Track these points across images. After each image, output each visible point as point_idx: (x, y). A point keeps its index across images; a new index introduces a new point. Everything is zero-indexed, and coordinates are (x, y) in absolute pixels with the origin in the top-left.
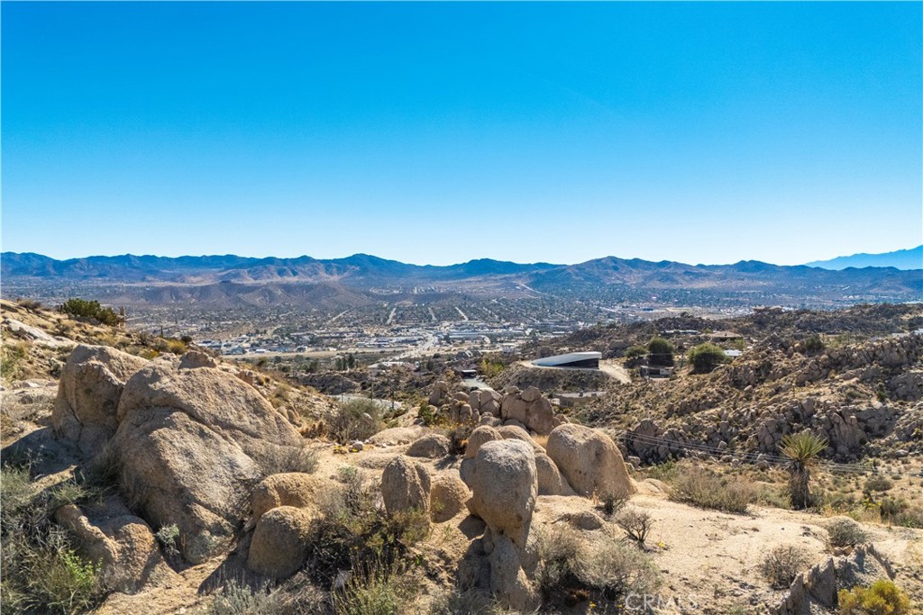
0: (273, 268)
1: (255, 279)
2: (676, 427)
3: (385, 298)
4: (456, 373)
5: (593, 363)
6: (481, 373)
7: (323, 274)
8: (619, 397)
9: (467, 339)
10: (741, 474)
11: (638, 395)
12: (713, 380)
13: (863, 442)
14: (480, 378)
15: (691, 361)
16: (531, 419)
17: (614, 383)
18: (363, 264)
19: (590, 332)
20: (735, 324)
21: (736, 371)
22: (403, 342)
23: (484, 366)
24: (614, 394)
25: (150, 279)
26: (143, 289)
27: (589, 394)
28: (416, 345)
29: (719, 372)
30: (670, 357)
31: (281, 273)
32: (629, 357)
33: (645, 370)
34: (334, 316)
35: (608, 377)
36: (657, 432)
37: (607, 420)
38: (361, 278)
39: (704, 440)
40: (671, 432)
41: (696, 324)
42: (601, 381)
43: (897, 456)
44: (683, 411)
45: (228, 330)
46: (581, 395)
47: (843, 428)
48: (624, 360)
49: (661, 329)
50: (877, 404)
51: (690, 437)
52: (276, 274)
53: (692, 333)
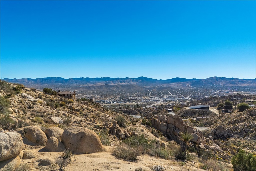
0: (118, 81)
1: (114, 84)
2: (230, 128)
3: (148, 89)
4: (166, 110)
5: (207, 108)
6: (173, 110)
7: (132, 82)
8: (214, 118)
9: (172, 101)
10: (250, 143)
11: (220, 118)
12: (244, 114)
14: (173, 112)
15: (238, 108)
16: (176, 124)
17: (213, 114)
18: (143, 79)
19: (208, 99)
20: (254, 97)
21: (251, 111)
22: (153, 101)
23: (174, 108)
24: (212, 117)
25: (88, 83)
26: (86, 86)
27: (205, 117)
28: (157, 102)
29: (246, 111)
30: (232, 107)
31: (121, 82)
32: (218, 106)
33: (223, 110)
34: (135, 94)
35: (212, 112)
36: (224, 129)
37: (210, 125)
38: (142, 83)
39: (239, 132)
40: (228, 129)
41: (241, 97)
42: (210, 113)
44: (233, 123)
45: (107, 97)
46: (203, 117)
48: (217, 107)
49: (230, 98)
51: (234, 131)
52: (119, 82)
53: (240, 100)
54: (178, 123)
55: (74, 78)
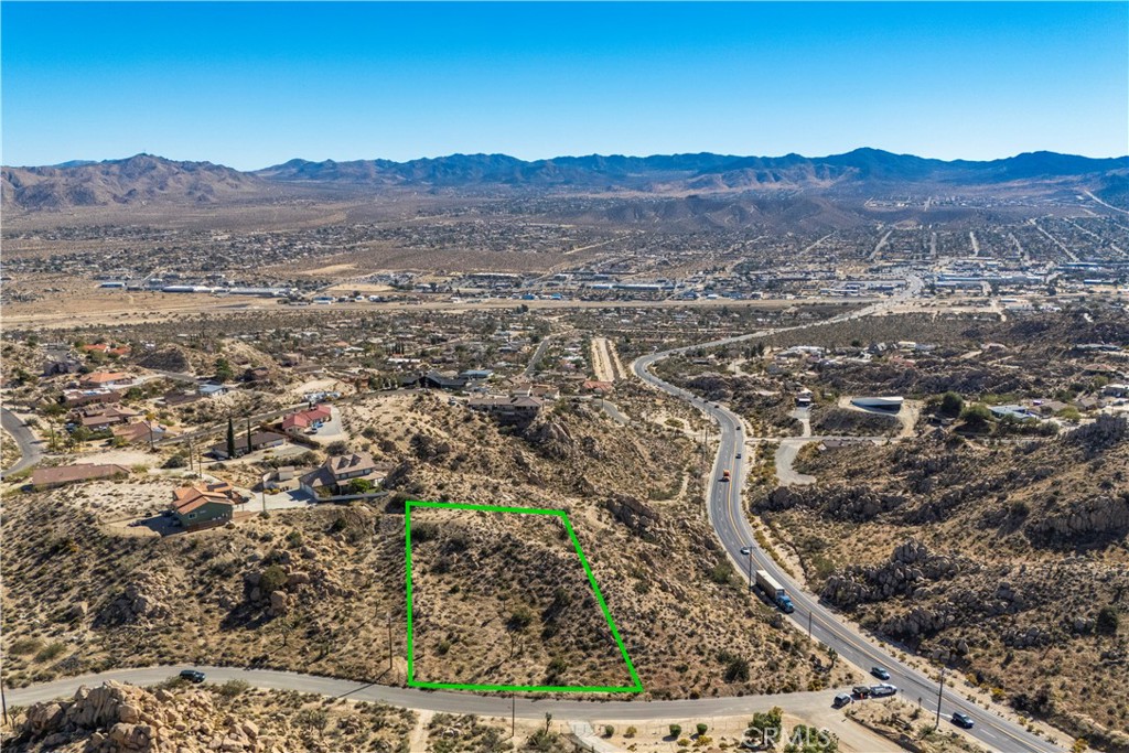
0: (751, 171)
1: (730, 187)
3: (880, 216)
7: (812, 179)
9: (960, 287)
18: (868, 164)
22: (877, 289)
25: (616, 187)
26: (606, 202)
28: (890, 294)
31: (761, 178)
34: (809, 245)
38: (860, 183)
45: (688, 264)
52: (754, 179)
55: (561, 155)
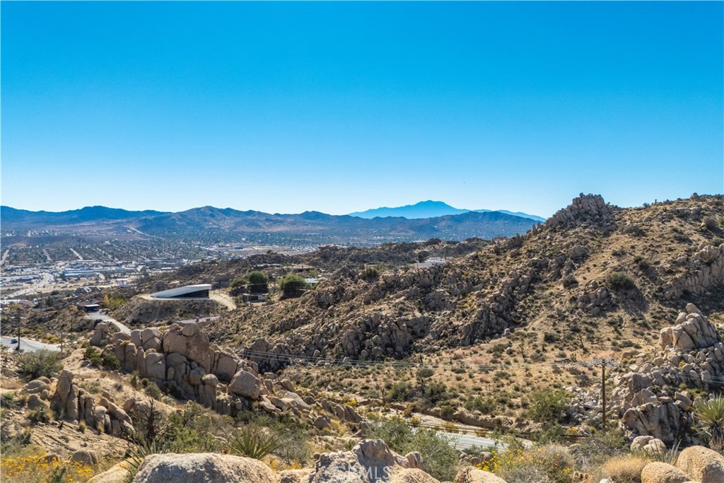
2: (282, 342)
4: (80, 308)
5: (205, 293)
6: (103, 307)
8: (230, 320)
9: (83, 276)
10: (333, 374)
11: (246, 318)
12: (303, 302)
13: (411, 342)
14: (103, 311)
15: (282, 289)
16: (191, 352)
17: (222, 309)
19: (196, 267)
20: (307, 258)
21: (320, 295)
22: (18, 281)
23: (106, 300)
24: (226, 318)
27: (204, 320)
28: (32, 283)
29: (307, 296)
30: (266, 286)
32: (233, 287)
33: (246, 297)
35: (217, 304)
36: (268, 348)
37: (222, 340)
39: (303, 350)
40: (279, 347)
41: (279, 259)
42: (212, 307)
43: (434, 351)
44: (284, 328)
46: (197, 321)
47: (399, 333)
48: (229, 289)
49: (253, 263)
50: (418, 315)
51: (293, 349)
53: (277, 266)
54: (195, 349)
